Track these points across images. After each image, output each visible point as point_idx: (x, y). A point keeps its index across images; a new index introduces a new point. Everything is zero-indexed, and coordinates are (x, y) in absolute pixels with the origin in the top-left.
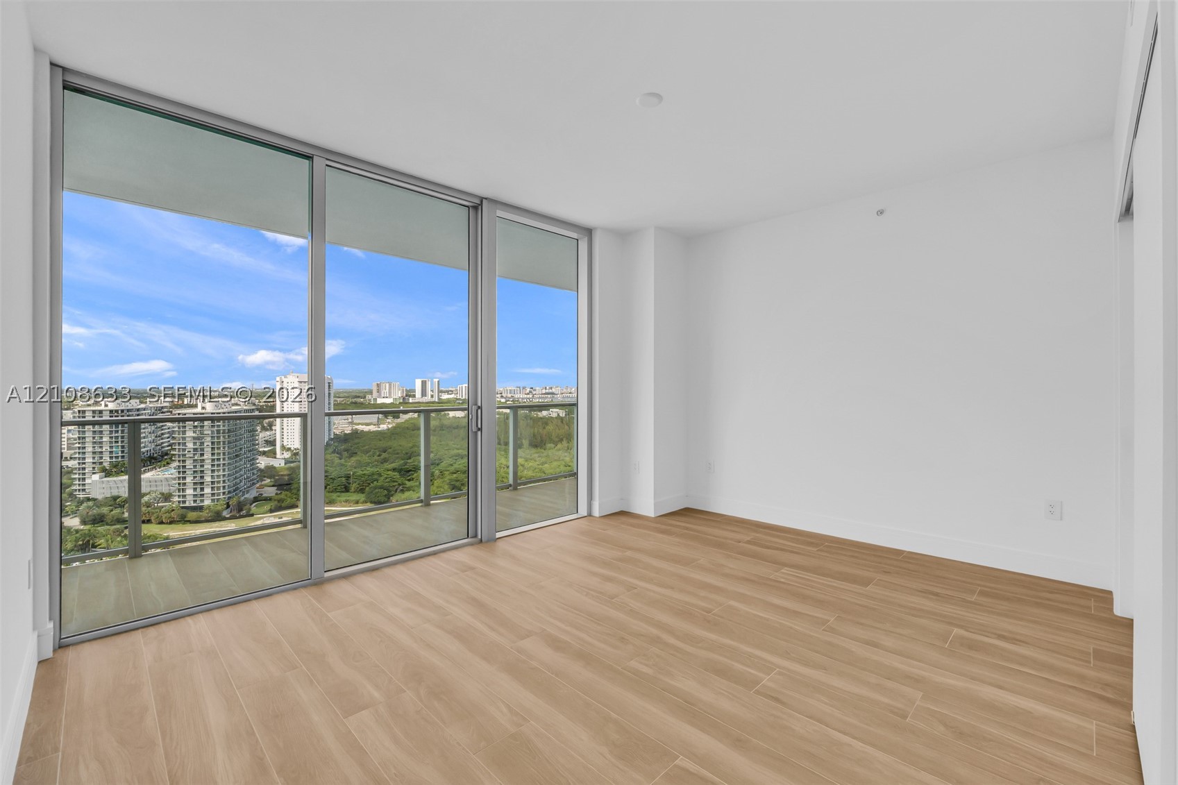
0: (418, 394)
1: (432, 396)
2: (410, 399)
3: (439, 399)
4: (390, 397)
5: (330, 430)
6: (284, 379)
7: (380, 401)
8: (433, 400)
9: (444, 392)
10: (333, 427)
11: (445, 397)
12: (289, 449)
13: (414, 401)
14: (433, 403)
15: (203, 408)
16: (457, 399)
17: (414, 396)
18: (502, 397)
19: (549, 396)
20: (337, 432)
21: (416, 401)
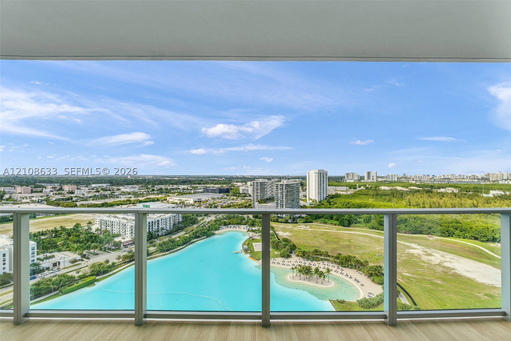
0: (366, 178)
1: (373, 179)
2: (362, 180)
3: (377, 181)
4: (352, 179)
5: (326, 193)
6: (310, 172)
7: (348, 181)
8: (373, 181)
9: (379, 177)
10: (328, 191)
11: (380, 180)
12: (311, 199)
13: (364, 181)
14: (373, 182)
15: (283, 182)
16: (386, 181)
17: (364, 179)
18: (413, 180)
19: (446, 180)
20: (330, 194)
21: (365, 181)
